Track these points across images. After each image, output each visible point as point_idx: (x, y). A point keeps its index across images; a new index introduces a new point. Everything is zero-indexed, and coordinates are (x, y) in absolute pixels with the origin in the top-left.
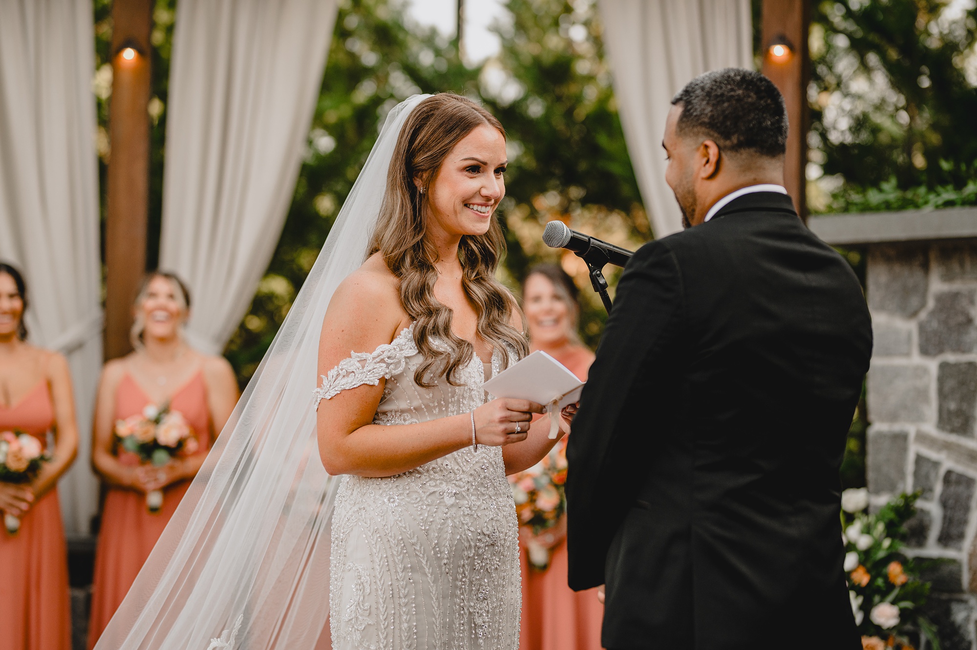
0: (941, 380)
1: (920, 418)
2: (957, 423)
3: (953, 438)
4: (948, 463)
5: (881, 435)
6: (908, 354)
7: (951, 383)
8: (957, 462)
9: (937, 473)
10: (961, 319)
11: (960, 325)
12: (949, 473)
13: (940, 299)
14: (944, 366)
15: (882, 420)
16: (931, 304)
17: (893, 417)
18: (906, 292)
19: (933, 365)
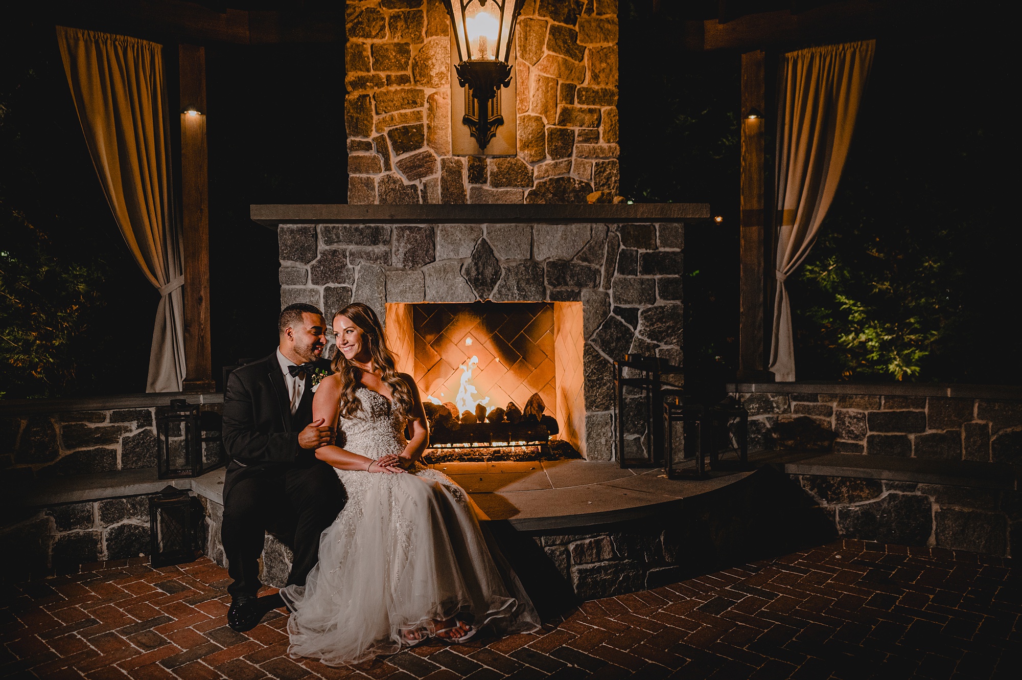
0: (325, 297)
6: (305, 284)
7: (332, 299)
10: (338, 265)
11: (338, 268)
13: (325, 253)
14: (327, 290)
16: (319, 256)
19: (321, 289)
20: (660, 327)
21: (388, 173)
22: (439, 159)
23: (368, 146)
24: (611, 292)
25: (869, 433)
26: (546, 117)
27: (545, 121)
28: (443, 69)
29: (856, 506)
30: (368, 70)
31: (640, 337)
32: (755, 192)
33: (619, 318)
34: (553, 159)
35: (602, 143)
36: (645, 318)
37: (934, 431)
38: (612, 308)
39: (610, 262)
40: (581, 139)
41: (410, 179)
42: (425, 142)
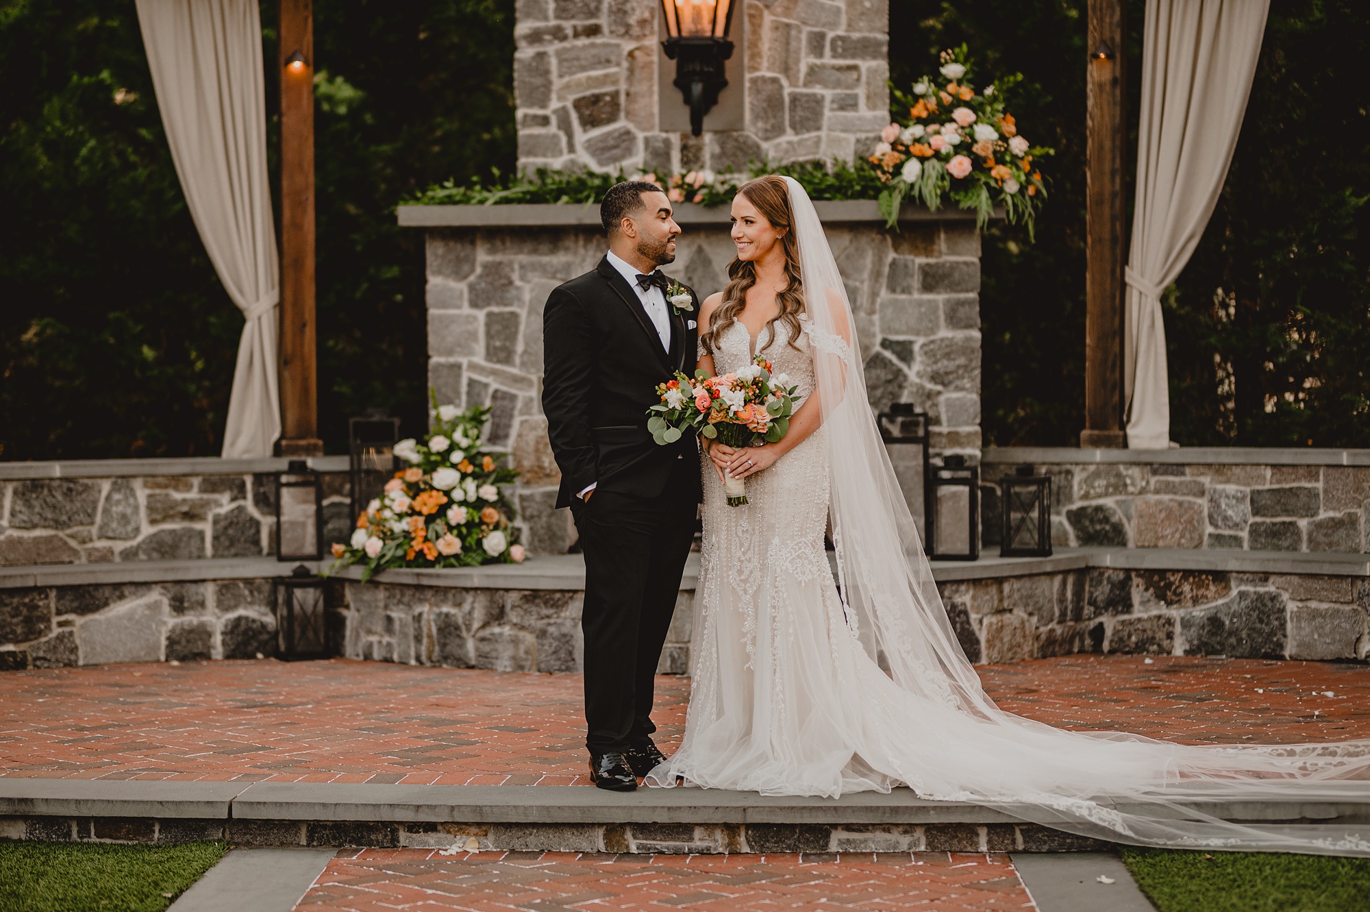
0: (488, 325)
1: (471, 353)
2: (502, 355)
3: (498, 366)
4: (494, 385)
5: (439, 365)
6: (459, 307)
7: (496, 327)
8: (502, 383)
9: (487, 392)
10: (503, 281)
11: (504, 285)
12: (496, 391)
13: (485, 266)
14: (489, 315)
15: (440, 354)
16: (479, 270)
17: (450, 352)
18: (459, 261)
19: (481, 315)
20: (947, 367)
21: (572, 156)
22: (640, 136)
23: (545, 121)
24: (876, 317)
25: (1251, 520)
26: (788, 77)
27: (784, 82)
28: (647, 15)
29: (1201, 611)
30: (546, 18)
31: (917, 380)
32: (1107, 167)
33: (888, 354)
34: (797, 134)
35: (864, 111)
36: (926, 353)
37: (1331, 514)
38: (878, 339)
39: (876, 275)
40: (835, 106)
41: (601, 164)
42: (622, 114)
